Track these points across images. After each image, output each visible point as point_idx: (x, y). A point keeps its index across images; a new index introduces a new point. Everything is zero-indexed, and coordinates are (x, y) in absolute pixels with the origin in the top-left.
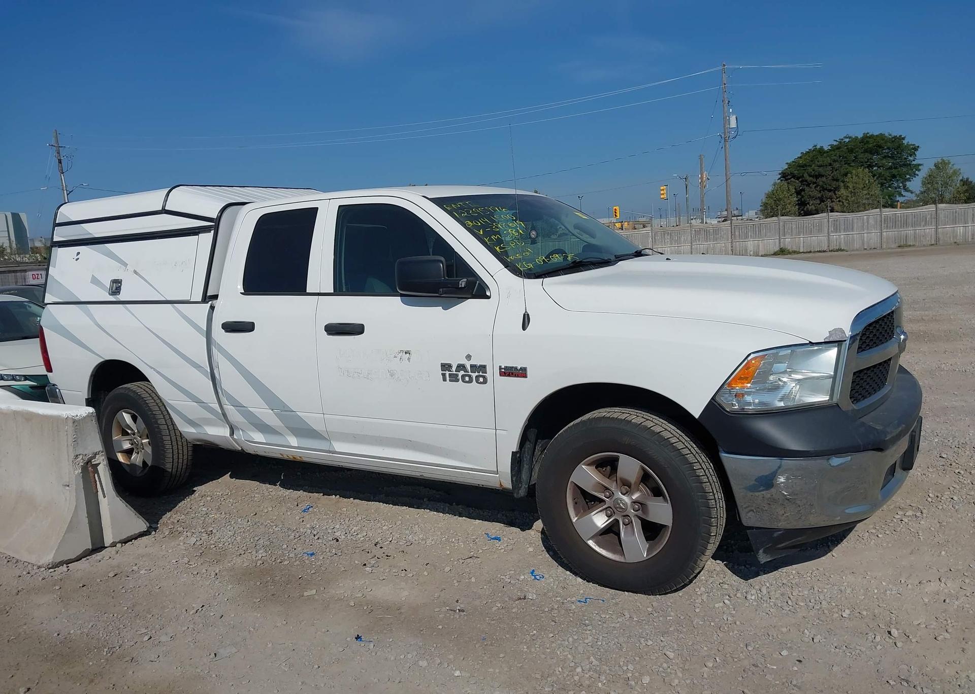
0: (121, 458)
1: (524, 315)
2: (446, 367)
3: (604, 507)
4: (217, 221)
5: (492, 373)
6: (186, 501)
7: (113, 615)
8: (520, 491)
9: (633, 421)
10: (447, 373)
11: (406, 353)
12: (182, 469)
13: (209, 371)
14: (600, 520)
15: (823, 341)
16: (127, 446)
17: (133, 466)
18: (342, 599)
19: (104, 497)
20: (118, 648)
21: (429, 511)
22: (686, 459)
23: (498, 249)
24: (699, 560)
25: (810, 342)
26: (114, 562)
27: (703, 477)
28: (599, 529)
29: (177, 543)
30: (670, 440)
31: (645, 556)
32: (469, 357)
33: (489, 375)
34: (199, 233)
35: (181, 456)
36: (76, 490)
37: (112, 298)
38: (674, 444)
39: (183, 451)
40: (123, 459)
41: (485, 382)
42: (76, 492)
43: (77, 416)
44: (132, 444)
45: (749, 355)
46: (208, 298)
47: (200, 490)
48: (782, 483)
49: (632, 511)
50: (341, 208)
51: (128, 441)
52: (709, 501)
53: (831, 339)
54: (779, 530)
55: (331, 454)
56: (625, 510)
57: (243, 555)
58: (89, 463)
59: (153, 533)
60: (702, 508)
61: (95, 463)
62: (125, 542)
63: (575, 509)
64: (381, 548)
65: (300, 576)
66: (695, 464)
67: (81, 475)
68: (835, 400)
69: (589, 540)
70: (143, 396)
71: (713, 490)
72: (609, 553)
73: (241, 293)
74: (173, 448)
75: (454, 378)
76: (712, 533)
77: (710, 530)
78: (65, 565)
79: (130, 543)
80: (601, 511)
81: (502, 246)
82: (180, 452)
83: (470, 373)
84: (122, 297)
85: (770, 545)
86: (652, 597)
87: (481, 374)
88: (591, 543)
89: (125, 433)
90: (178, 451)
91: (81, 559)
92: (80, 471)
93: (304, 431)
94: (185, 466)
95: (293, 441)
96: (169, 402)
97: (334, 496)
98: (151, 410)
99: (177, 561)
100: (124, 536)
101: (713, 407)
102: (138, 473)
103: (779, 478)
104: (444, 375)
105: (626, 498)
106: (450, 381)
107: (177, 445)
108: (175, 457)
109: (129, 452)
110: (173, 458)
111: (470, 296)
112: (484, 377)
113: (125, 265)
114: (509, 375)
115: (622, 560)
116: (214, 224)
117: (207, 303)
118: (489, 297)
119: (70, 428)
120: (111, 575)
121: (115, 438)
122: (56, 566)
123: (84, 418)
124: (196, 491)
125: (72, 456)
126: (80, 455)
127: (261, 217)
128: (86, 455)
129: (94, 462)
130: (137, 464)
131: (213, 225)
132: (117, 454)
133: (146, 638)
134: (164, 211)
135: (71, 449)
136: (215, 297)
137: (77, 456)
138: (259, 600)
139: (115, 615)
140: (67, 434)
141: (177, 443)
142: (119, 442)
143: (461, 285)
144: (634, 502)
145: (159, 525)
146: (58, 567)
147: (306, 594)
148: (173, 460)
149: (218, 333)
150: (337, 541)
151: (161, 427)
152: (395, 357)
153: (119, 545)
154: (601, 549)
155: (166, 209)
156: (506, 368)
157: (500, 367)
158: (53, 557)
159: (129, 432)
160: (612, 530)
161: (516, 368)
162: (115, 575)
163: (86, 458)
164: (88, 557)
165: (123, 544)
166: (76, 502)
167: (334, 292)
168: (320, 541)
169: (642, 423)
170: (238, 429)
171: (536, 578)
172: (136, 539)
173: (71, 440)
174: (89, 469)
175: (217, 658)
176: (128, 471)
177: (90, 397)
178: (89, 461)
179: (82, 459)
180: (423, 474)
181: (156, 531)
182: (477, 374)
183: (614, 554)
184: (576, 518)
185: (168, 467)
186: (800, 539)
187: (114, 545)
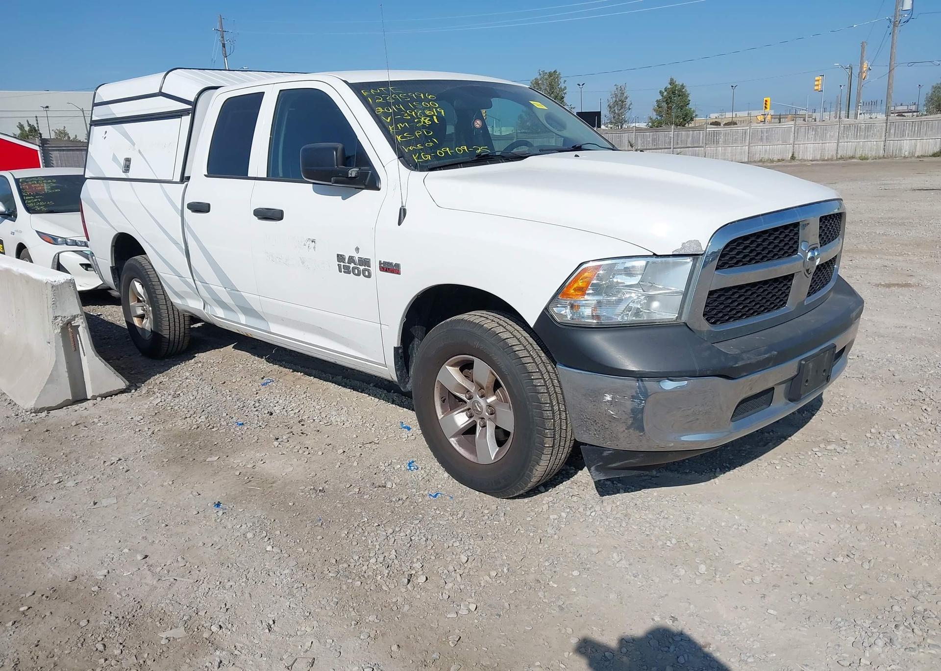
0: (137, 322)
1: (401, 209)
2: (340, 258)
3: (465, 408)
4: (194, 104)
5: (374, 268)
6: (180, 366)
7: (49, 459)
8: (408, 386)
9: (485, 325)
10: (342, 264)
11: (312, 241)
12: (179, 336)
13: (184, 248)
14: (461, 419)
15: (671, 254)
16: (140, 312)
17: (143, 329)
18: (234, 468)
19: (85, 355)
20: (30, 487)
21: (368, 395)
22: (526, 368)
23: (399, 138)
24: (534, 470)
25: (655, 254)
26: (86, 413)
27: (540, 388)
28: (458, 430)
29: (146, 402)
30: (513, 347)
31: (493, 459)
32: (357, 249)
33: (372, 269)
34: (182, 116)
35: (177, 324)
36: (55, 347)
37: (124, 176)
38: (516, 352)
39: (179, 320)
40: (139, 324)
41: (369, 276)
42: (56, 349)
43: (55, 281)
44: (144, 310)
45: (581, 264)
46: (184, 179)
47: (201, 356)
48: (608, 401)
49: (487, 414)
50: (282, 92)
51: (141, 308)
52: (543, 412)
53: (682, 252)
54: (609, 449)
55: (269, 334)
56: (481, 412)
57: (188, 419)
58: (69, 325)
59: (133, 391)
60: (536, 418)
61: (74, 325)
62: (104, 396)
63: (442, 407)
64: (303, 425)
65: (216, 443)
66: (534, 374)
67: (60, 334)
68: (684, 319)
69: (451, 437)
70: (146, 267)
71: (551, 400)
72: (466, 452)
73: (205, 175)
74: (170, 316)
75: (347, 271)
76: (545, 444)
77: (543, 440)
78: (46, 411)
79: (110, 398)
80: (462, 412)
81: (405, 135)
82: (177, 320)
83: (358, 266)
84: (131, 175)
85: (600, 463)
86: (498, 500)
87: (366, 267)
88: (453, 441)
89: (139, 301)
90: (174, 320)
91: (62, 408)
92: (59, 331)
93: (248, 311)
94: (183, 334)
95: (243, 319)
96: (160, 274)
97: (299, 373)
98: (151, 281)
99: (132, 418)
100: (103, 392)
101: (545, 317)
102: (147, 336)
103: (606, 396)
104: (339, 266)
105: (481, 400)
106: (344, 272)
107: (173, 314)
108: (172, 325)
109: (142, 317)
110: (169, 325)
111: (363, 187)
112: (368, 271)
113: (134, 144)
114: (386, 271)
115: (475, 461)
116: (191, 107)
117: (183, 183)
118: (379, 189)
119: (49, 292)
120: (74, 424)
121: (132, 304)
122: (38, 411)
123: (62, 284)
124: (195, 357)
125: (52, 318)
126: (59, 316)
127: (226, 101)
128: (65, 317)
129: (74, 323)
130: (146, 328)
131: (191, 109)
132: (133, 318)
133: (56, 482)
134: (161, 94)
135: (51, 310)
136: (188, 178)
137: (56, 317)
138: (167, 460)
139: (50, 459)
140: (47, 298)
141: (173, 312)
142: (134, 307)
143: (351, 174)
144: (489, 406)
145: (143, 385)
146: (41, 413)
147: (209, 459)
148: (170, 327)
149: (187, 212)
150: (271, 414)
151: (159, 297)
152: (305, 245)
153: (99, 399)
154: (461, 448)
155: (162, 91)
156: (385, 263)
157: (380, 262)
158: (35, 404)
159: (141, 299)
160: (470, 430)
161: (391, 264)
162: (77, 425)
163: (66, 320)
164: (69, 407)
165: (104, 399)
166: (56, 358)
167: (267, 176)
168: (256, 413)
169: (492, 328)
170: (207, 304)
171: (410, 469)
172: (116, 395)
173: (50, 302)
174: (68, 331)
175: (95, 507)
176: (141, 334)
177: (114, 265)
178: (69, 323)
179: (61, 320)
180: (336, 361)
181: (136, 390)
182: (363, 267)
183: (471, 454)
184: (443, 416)
185: (165, 333)
186: (633, 461)
187: (94, 398)
